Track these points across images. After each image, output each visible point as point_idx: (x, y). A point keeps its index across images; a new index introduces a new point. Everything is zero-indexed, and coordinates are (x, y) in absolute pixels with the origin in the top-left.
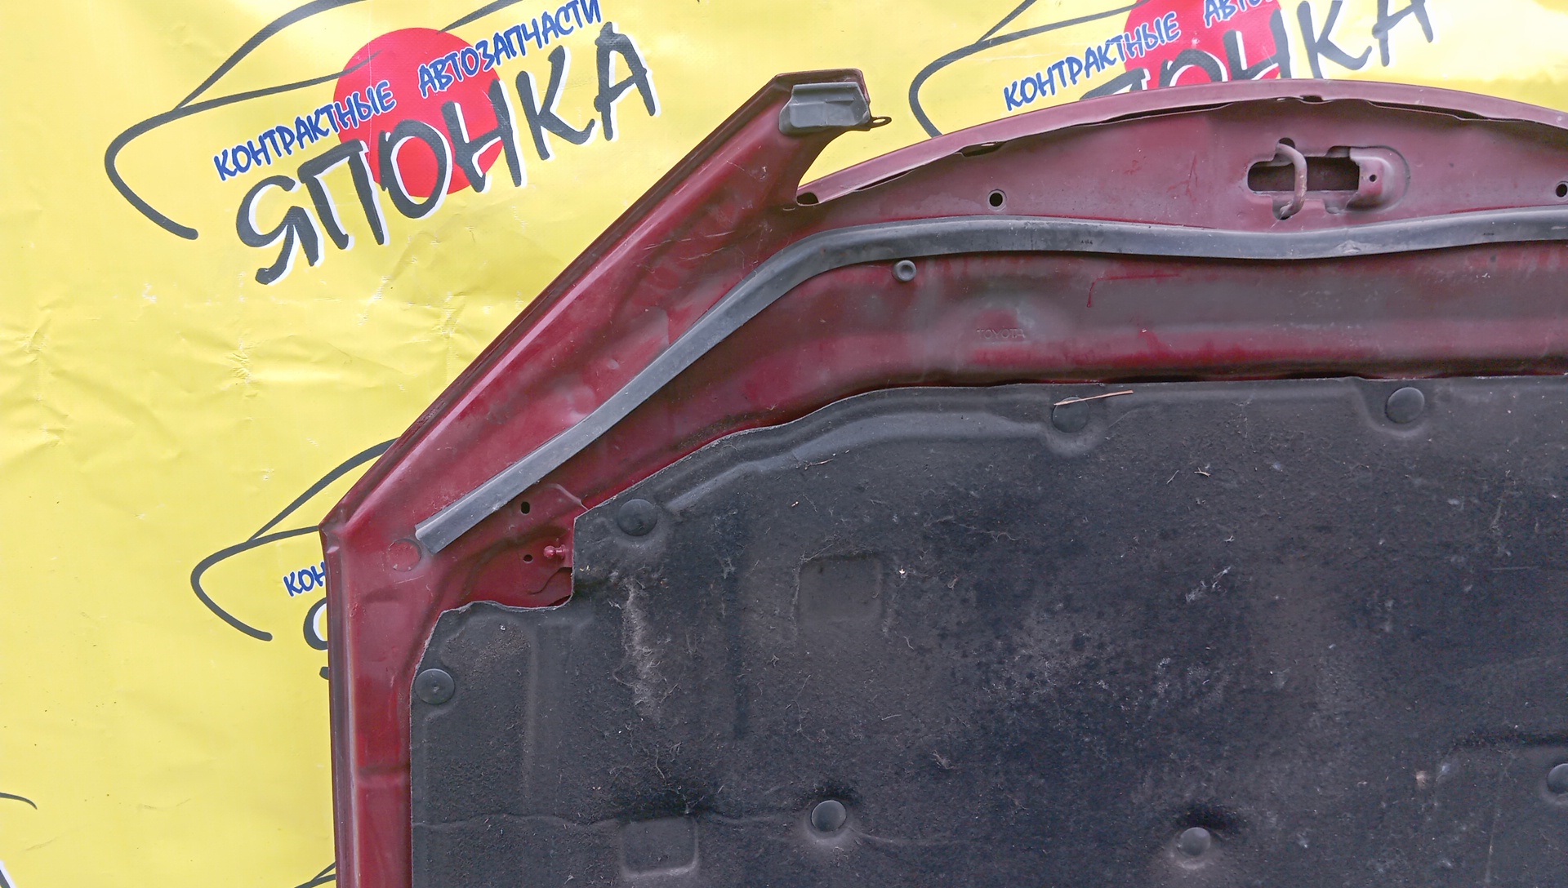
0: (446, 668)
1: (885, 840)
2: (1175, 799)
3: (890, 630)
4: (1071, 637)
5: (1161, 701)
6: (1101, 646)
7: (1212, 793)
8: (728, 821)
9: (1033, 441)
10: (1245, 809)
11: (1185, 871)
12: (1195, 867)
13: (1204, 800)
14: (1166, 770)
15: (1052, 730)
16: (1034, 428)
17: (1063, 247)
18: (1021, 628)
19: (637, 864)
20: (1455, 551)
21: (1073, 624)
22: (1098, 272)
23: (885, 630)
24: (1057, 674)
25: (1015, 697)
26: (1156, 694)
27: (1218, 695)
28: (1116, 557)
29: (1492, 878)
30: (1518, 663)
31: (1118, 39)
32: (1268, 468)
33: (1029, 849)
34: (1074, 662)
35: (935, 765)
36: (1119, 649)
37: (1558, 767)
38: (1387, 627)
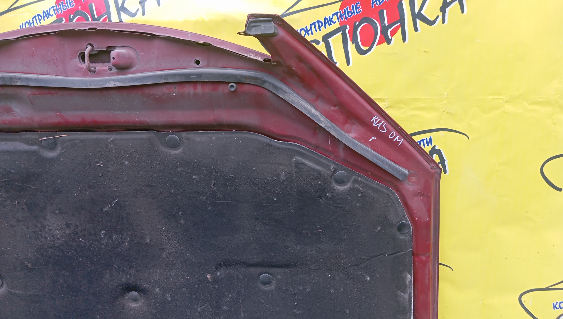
1: (15, 292)
2: (119, 281)
4: (64, 223)
5: (105, 246)
6: (77, 226)
7: (133, 279)
9: (34, 153)
10: (146, 286)
11: (131, 307)
12: (135, 306)
13: (130, 282)
14: (114, 270)
15: (67, 256)
16: (35, 148)
17: (8, 83)
18: (45, 219)
20: (201, 195)
21: (64, 218)
22: (27, 92)
24: (62, 236)
25: (49, 244)
26: (103, 244)
27: (126, 244)
28: (74, 195)
30: (235, 236)
31: (53, 7)
32: (124, 163)
33: (68, 297)
34: (68, 232)
35: (28, 267)
36: (84, 228)
37: (262, 275)
38: (182, 222)
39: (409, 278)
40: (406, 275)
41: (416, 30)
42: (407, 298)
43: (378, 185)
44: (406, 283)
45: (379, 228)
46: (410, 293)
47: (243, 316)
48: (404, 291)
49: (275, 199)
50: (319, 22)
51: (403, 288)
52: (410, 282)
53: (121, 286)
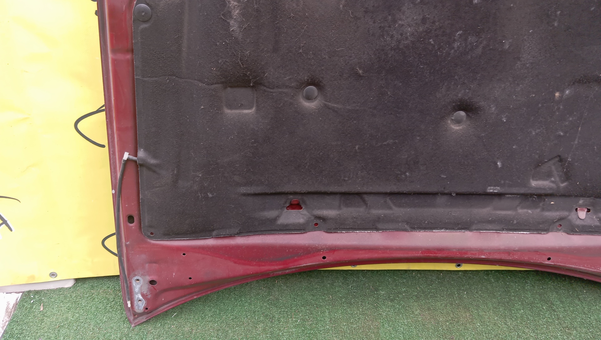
0: (148, 4)
1: (333, 105)
2: (454, 97)
3: (343, 6)
4: (421, 17)
5: (456, 51)
6: (434, 22)
7: (470, 95)
8: (269, 90)
10: (482, 103)
11: (454, 129)
12: (458, 128)
13: (467, 98)
14: (453, 83)
15: (408, 61)
18: (400, 11)
19: (231, 107)
21: (423, 11)
23: (341, 6)
24: (413, 34)
25: (394, 44)
26: (454, 48)
27: (479, 51)
29: (578, 141)
33: (391, 114)
34: (421, 29)
35: (357, 74)
36: (441, 25)
38: (556, 24)
47: (576, 142)
53: (453, 103)
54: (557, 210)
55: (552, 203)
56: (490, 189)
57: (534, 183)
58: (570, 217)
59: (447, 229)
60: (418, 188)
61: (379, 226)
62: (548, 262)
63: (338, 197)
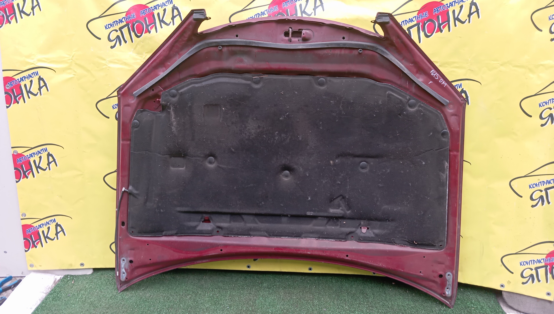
0: (138, 121)
1: (222, 166)
2: (281, 163)
3: (222, 121)
4: (257, 125)
5: (277, 141)
6: (264, 128)
7: (288, 162)
8: (191, 158)
9: (249, 85)
10: (295, 166)
11: (284, 180)
12: (287, 179)
13: (287, 164)
14: (279, 156)
15: (255, 145)
16: (249, 82)
17: (248, 45)
18: (247, 123)
19: (173, 166)
20: (333, 113)
21: (258, 123)
22: (255, 50)
23: (221, 121)
24: (255, 133)
25: (247, 137)
26: (275, 139)
27: (288, 141)
28: (265, 109)
29: (349, 187)
30: (349, 138)
31: (267, 10)
32: (294, 93)
33: (251, 171)
34: (258, 131)
35: (232, 151)
36: (267, 129)
37: (362, 163)
38: (321, 128)
39: (447, 164)
40: (445, 163)
41: (456, 26)
42: (445, 177)
43: (432, 109)
44: (445, 168)
45: (431, 133)
46: (447, 174)
47: (348, 187)
48: (443, 172)
49: (375, 116)
50: (406, 21)
51: (443, 171)
52: (447, 167)
53: (281, 166)
54: (348, 227)
55: (344, 222)
56: (308, 213)
57: (332, 211)
58: (356, 232)
59: (289, 236)
60: (269, 211)
61: (251, 233)
62: (347, 258)
63: (229, 216)
